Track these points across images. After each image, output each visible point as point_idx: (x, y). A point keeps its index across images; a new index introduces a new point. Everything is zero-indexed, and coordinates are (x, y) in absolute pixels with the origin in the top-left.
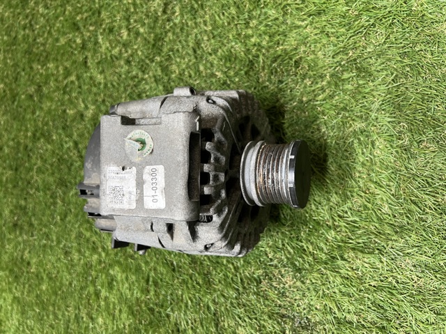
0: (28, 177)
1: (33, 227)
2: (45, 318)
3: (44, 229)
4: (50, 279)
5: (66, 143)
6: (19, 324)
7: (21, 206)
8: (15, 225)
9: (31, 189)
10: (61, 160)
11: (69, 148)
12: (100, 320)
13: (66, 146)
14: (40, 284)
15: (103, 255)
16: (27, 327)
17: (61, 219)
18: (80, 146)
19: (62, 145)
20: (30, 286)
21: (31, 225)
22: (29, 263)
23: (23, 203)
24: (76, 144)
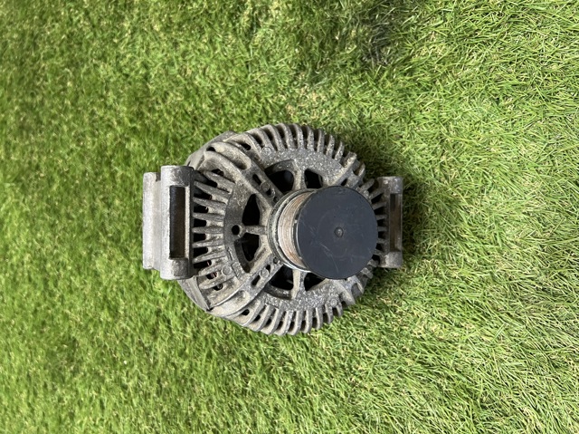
0: (35, 67)
1: (41, 123)
2: (57, 222)
3: (53, 121)
4: (62, 175)
5: (76, 15)
6: (28, 242)
7: (27, 104)
8: (21, 128)
9: (38, 79)
10: (71, 35)
11: (79, 21)
12: (117, 202)
13: (75, 19)
14: (50, 187)
15: (119, 129)
16: (37, 240)
17: (72, 104)
18: (91, 14)
19: (71, 20)
20: (39, 193)
21: (39, 122)
22: (38, 167)
23: (29, 99)
24: (87, 13)
